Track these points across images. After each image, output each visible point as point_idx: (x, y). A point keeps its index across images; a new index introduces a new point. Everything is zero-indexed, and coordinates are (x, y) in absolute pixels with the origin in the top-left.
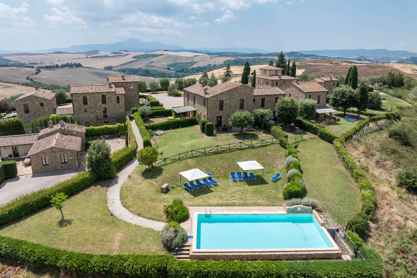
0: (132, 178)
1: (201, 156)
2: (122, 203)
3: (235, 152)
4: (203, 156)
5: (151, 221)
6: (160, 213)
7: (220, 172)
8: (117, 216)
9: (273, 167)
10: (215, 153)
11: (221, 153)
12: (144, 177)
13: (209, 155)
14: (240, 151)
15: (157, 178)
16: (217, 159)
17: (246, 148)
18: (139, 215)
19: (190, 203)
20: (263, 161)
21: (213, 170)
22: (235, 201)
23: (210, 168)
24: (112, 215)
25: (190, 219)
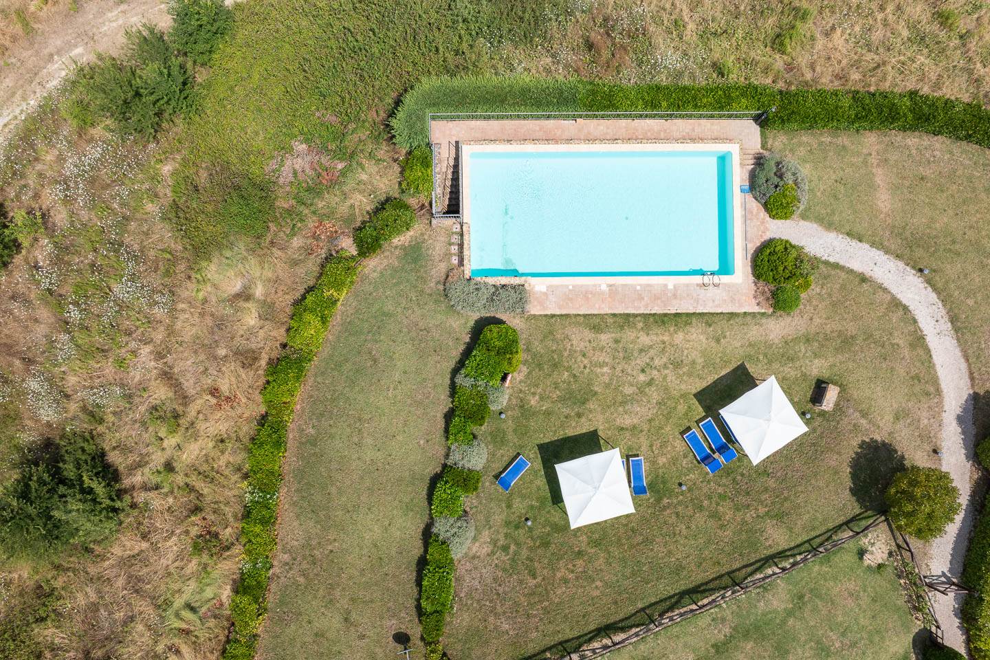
0: (929, 448)
1: (749, 569)
2: (915, 321)
3: (631, 609)
4: (739, 570)
5: (832, 260)
6: (818, 290)
7: (677, 514)
8: (908, 268)
9: (505, 548)
10: (705, 591)
11: (682, 594)
12: (896, 451)
13: (721, 577)
14: (612, 620)
15: (861, 447)
16: (693, 566)
17: (590, 640)
18: (863, 279)
19: (754, 333)
20: (532, 582)
21: (700, 519)
22: (644, 340)
23: (712, 523)
24: (921, 270)
25: (749, 256)
